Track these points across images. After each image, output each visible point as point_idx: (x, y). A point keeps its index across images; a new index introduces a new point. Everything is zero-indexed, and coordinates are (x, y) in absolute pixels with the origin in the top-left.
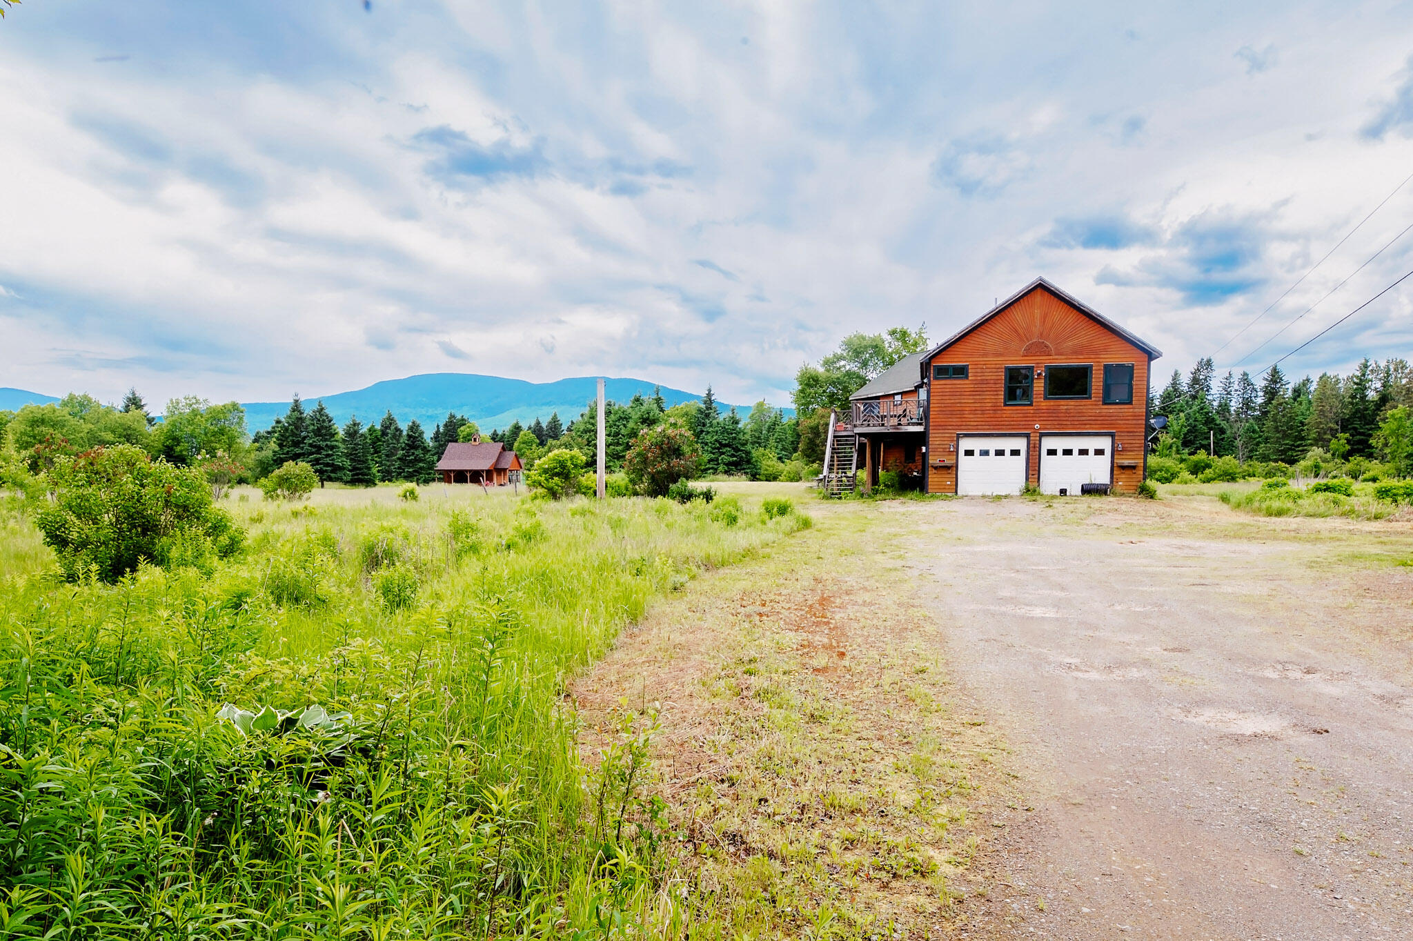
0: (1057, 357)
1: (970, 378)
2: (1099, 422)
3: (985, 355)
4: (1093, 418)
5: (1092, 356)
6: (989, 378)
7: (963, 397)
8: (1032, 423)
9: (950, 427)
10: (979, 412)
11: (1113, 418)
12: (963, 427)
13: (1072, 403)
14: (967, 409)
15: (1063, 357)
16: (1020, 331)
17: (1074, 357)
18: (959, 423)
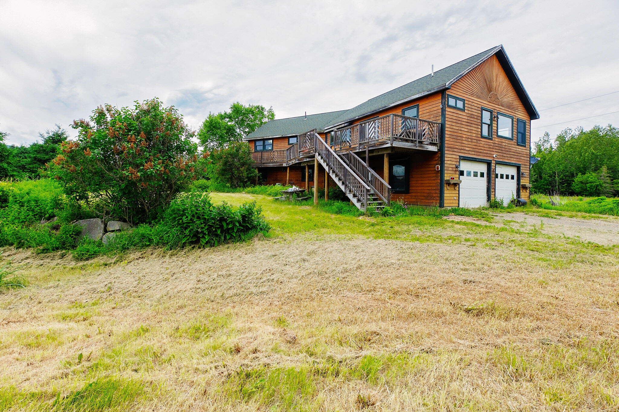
0: (501, 107)
1: (466, 111)
2: (516, 157)
3: (472, 95)
4: (514, 154)
5: (513, 112)
6: (474, 113)
7: (462, 126)
8: (493, 153)
9: (456, 150)
10: (470, 140)
11: (520, 155)
12: (462, 151)
13: (507, 142)
14: (464, 136)
15: (503, 108)
16: (488, 83)
17: (507, 110)
18: (460, 148)
